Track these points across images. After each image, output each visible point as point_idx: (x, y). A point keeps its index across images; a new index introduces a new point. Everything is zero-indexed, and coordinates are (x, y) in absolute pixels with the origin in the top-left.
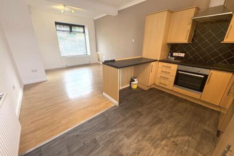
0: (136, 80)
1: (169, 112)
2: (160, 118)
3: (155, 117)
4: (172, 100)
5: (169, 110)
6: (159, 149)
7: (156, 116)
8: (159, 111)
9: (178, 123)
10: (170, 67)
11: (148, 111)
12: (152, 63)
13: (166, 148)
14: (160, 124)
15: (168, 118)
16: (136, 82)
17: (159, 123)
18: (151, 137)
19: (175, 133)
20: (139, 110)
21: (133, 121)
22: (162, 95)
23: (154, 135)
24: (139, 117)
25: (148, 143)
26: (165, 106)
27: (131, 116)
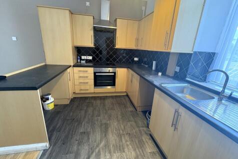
0: (50, 97)
1: (105, 113)
2: (105, 124)
3: (101, 126)
4: (98, 102)
5: (105, 112)
6: (126, 150)
7: (101, 124)
8: (99, 118)
9: (117, 117)
10: (87, 71)
11: (90, 124)
12: (68, 70)
13: (128, 143)
14: (110, 128)
15: (110, 119)
16: (51, 99)
17: (108, 128)
18: (113, 146)
19: (122, 126)
20: (82, 131)
21: (87, 148)
22: (88, 101)
23: (114, 142)
24: (88, 139)
25: (117, 154)
26: (99, 110)
27: (79, 144)
